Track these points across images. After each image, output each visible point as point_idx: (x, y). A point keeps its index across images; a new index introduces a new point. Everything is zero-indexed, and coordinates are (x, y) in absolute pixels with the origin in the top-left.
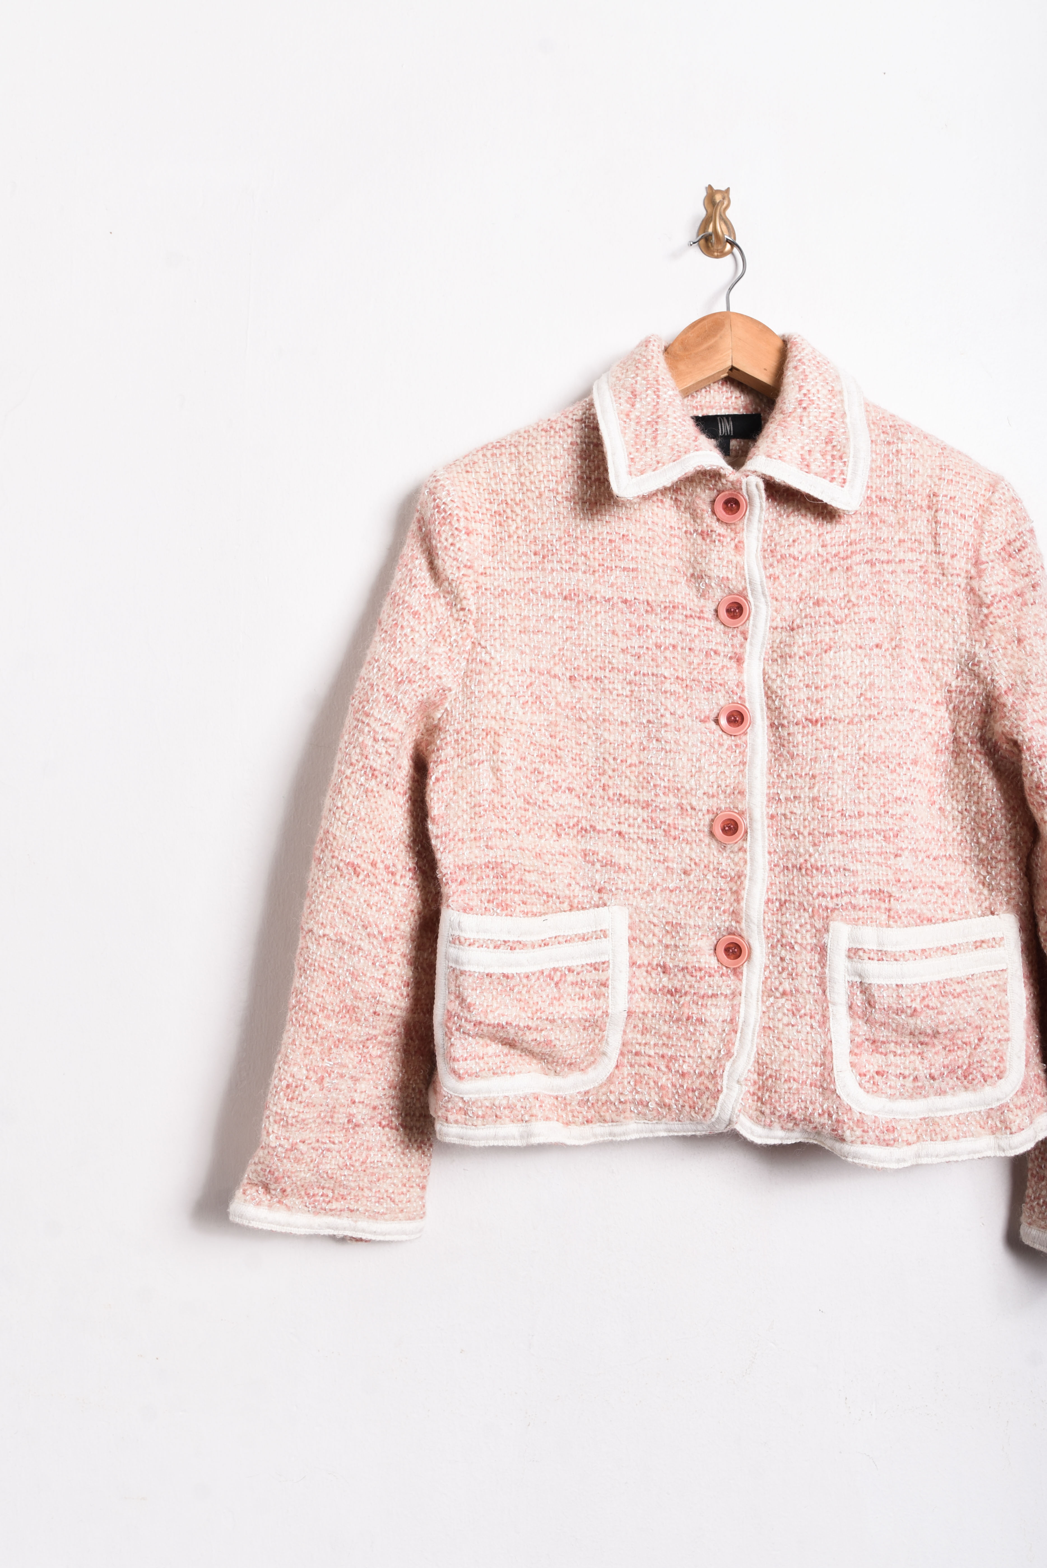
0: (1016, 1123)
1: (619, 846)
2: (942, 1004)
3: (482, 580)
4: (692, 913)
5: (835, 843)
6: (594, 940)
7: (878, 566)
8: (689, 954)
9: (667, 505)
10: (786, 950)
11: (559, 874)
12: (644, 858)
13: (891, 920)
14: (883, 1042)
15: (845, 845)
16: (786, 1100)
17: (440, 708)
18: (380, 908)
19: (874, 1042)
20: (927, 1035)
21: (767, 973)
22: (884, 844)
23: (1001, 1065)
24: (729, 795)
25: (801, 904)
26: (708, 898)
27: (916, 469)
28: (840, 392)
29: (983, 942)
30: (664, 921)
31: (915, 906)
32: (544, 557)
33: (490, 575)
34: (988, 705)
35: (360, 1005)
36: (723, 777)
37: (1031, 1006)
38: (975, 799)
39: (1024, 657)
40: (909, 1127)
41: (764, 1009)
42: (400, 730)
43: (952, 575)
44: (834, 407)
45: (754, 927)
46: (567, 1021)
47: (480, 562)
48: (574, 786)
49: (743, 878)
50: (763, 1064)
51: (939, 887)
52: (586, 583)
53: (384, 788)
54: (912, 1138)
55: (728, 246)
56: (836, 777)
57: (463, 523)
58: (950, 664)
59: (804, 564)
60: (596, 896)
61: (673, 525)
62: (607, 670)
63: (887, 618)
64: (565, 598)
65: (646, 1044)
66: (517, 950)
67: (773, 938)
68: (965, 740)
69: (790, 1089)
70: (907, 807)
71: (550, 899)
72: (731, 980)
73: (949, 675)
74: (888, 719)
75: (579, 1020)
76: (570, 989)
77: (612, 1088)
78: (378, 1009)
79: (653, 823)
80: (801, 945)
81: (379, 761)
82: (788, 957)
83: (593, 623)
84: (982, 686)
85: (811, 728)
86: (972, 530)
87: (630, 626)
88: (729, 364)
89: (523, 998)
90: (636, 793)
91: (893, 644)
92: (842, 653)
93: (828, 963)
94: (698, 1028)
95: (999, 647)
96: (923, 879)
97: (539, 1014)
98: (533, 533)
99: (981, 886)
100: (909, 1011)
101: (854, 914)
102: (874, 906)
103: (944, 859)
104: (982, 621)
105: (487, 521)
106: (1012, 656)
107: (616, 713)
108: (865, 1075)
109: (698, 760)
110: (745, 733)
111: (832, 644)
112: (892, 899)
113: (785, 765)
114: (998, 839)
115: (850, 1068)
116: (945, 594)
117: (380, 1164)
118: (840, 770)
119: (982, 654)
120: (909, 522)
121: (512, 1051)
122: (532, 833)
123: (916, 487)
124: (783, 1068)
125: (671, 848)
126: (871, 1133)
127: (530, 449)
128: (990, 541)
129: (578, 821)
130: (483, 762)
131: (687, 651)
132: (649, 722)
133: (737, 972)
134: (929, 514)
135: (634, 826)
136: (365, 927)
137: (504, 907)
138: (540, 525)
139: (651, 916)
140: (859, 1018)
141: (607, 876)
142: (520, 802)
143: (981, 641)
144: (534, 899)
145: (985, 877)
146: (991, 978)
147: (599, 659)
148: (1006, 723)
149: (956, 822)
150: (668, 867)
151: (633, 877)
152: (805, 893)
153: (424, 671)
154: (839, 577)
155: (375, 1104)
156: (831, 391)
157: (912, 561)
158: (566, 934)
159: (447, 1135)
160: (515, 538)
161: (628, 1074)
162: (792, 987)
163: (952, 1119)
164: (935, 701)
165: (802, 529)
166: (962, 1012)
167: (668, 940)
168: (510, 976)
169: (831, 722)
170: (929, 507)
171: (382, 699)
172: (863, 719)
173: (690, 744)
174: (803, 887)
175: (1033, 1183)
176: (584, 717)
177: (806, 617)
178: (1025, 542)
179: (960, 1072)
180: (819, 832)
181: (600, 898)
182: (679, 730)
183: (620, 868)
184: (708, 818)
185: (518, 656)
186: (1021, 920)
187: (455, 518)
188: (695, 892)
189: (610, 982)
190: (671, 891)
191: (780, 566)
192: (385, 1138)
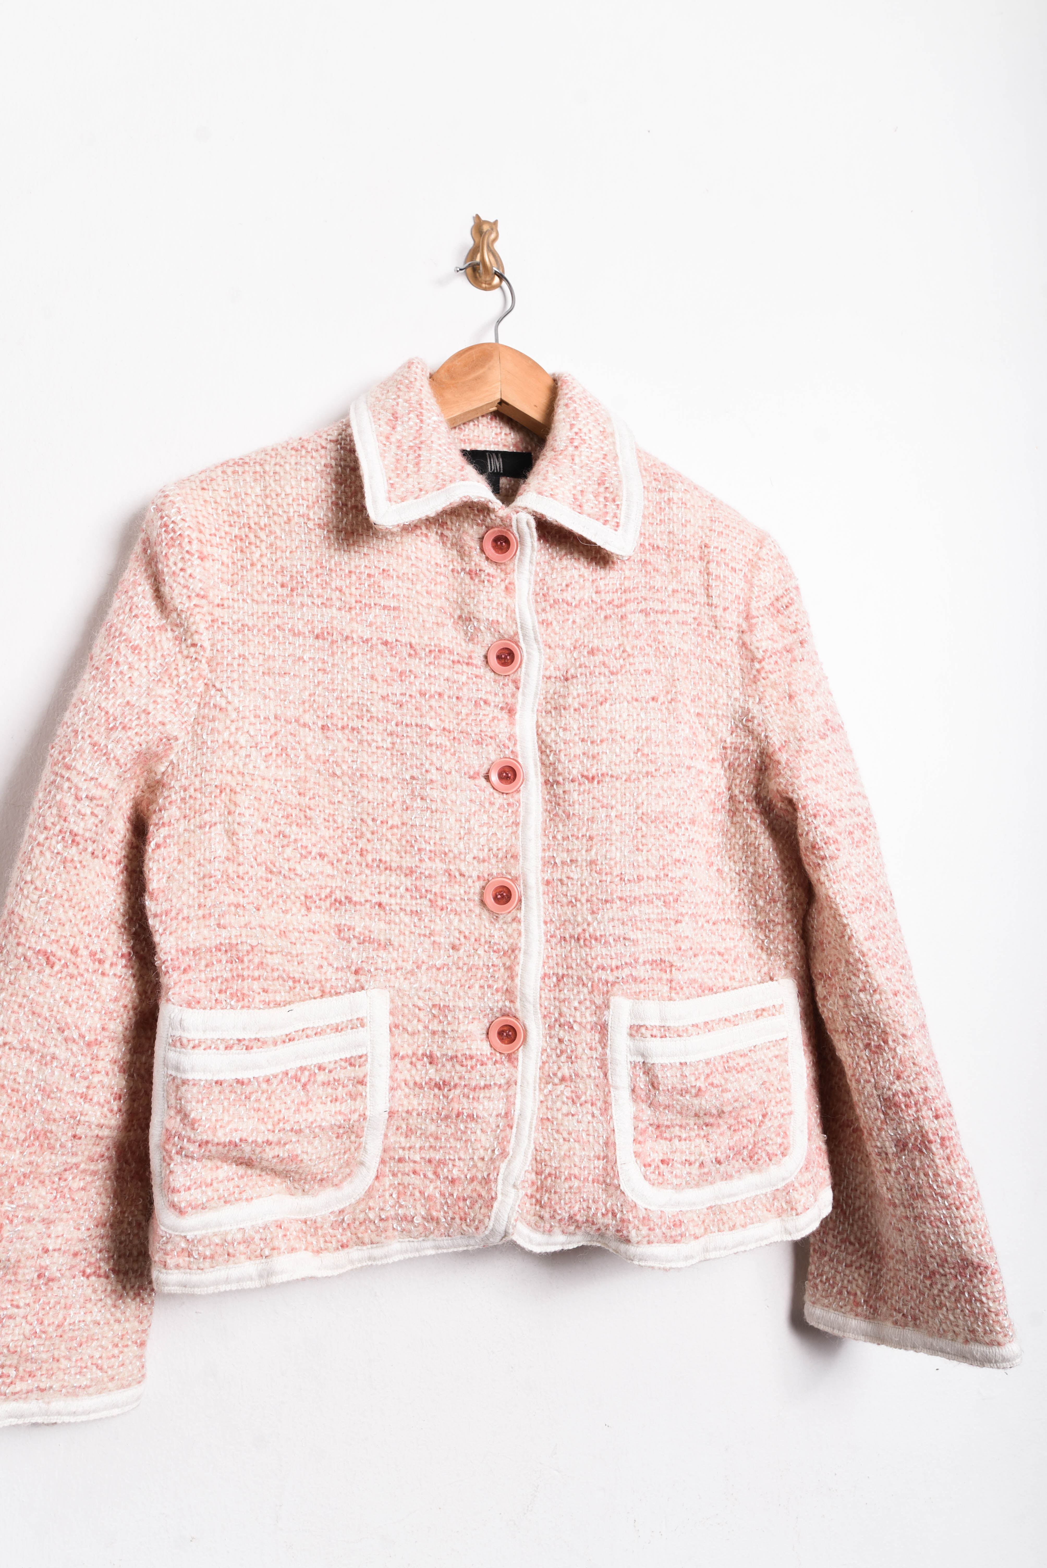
0: (802, 1203)
1: (379, 920)
2: (726, 1080)
3: (218, 612)
4: (462, 994)
5: (614, 911)
6: (349, 1030)
7: (652, 617)
8: (458, 1040)
9: (432, 540)
10: (565, 1030)
11: (308, 955)
12: (407, 933)
13: (673, 992)
14: (668, 1127)
15: (625, 912)
16: (567, 1200)
17: (164, 760)
18: (82, 1005)
19: (658, 1127)
20: (712, 1115)
21: (544, 1058)
22: (664, 909)
23: (785, 1141)
24: (502, 859)
25: (580, 978)
26: (479, 975)
27: (688, 519)
28: (612, 434)
29: (763, 1010)
30: (430, 1004)
31: (697, 975)
32: (292, 590)
33: (229, 607)
34: (763, 762)
35: (54, 1128)
36: (494, 839)
37: (811, 1075)
38: (752, 859)
39: (796, 713)
40: (696, 1219)
41: (542, 1098)
42: (110, 786)
43: (724, 628)
44: (606, 449)
45: (530, 1007)
46: (317, 1130)
47: (216, 592)
48: (327, 851)
49: (517, 952)
50: (542, 1161)
51: (719, 953)
52: (342, 621)
53: (89, 856)
54: (699, 1231)
55: (497, 280)
56: (614, 838)
57: (195, 546)
58: (724, 720)
59: (577, 610)
60: (352, 979)
61: (439, 562)
62: (365, 719)
63: (663, 671)
64: (317, 637)
65: (410, 1148)
66: (255, 1049)
67: (550, 1018)
68: (741, 798)
69: (570, 1188)
70: (686, 870)
71: (297, 985)
72: (506, 1068)
73: (724, 730)
74: (665, 776)
75: (332, 1127)
76: (320, 1091)
77: (371, 1204)
78: (79, 1131)
79: (417, 892)
80: (580, 1024)
81: (82, 824)
82: (566, 1039)
83: (349, 667)
84: (756, 743)
85: (587, 785)
86: (742, 584)
87: (391, 670)
88: (497, 397)
89: (262, 1107)
90: (398, 859)
91: (669, 697)
92: (618, 705)
93: (609, 1042)
94: (469, 1126)
95: (771, 703)
96: (703, 945)
97: (281, 1125)
98: (280, 562)
99: (759, 951)
100: (694, 1091)
101: (635, 988)
102: (655, 977)
103: (723, 923)
104: (755, 676)
105: (225, 546)
106: (785, 712)
107: (375, 768)
108: (650, 1165)
109: (468, 821)
110: (518, 791)
111: (608, 695)
112: (673, 969)
113: (560, 826)
114: (775, 902)
115: (634, 1159)
116: (718, 648)
117: (82, 1324)
118: (618, 830)
119: (755, 710)
120: (682, 573)
121: (249, 1172)
122: (276, 907)
123: (688, 537)
124: (563, 1164)
125: (438, 920)
126: (657, 1230)
127: (278, 468)
128: (759, 596)
129: (331, 892)
130: (215, 824)
131: (454, 700)
132: (413, 778)
133: (511, 1058)
134: (701, 565)
135: (396, 896)
136: (61, 1030)
137: (240, 997)
138: (288, 553)
139: (416, 998)
140: (643, 1101)
141: (364, 955)
142: (261, 872)
143: (753, 697)
144: (277, 985)
145: (763, 941)
146: (772, 1048)
147: (356, 707)
148: (781, 780)
149: (733, 884)
150: (434, 942)
151: (395, 954)
152: (584, 966)
153: (143, 716)
154: (613, 626)
155: (77, 1249)
156: (602, 432)
157: (685, 612)
158: (316, 1026)
159: (165, 1284)
160: (259, 567)
161: (390, 1185)
162: (572, 1071)
163: (739, 1204)
164: (710, 758)
165: (575, 573)
166: (746, 1087)
167: (435, 1026)
168: (246, 1081)
169: (608, 779)
170: (701, 559)
171: (88, 749)
172: (641, 776)
173: (458, 803)
174: (582, 959)
175: (816, 1259)
176: (338, 772)
177: (580, 666)
178: (792, 599)
179: (745, 1152)
180: (598, 899)
181: (357, 981)
182: (446, 788)
183: (379, 945)
184: (479, 885)
185: (260, 701)
186: (799, 985)
187: (187, 540)
188: (465, 969)
189: (368, 1079)
190: (439, 969)
191: (553, 612)
192: (90, 1290)
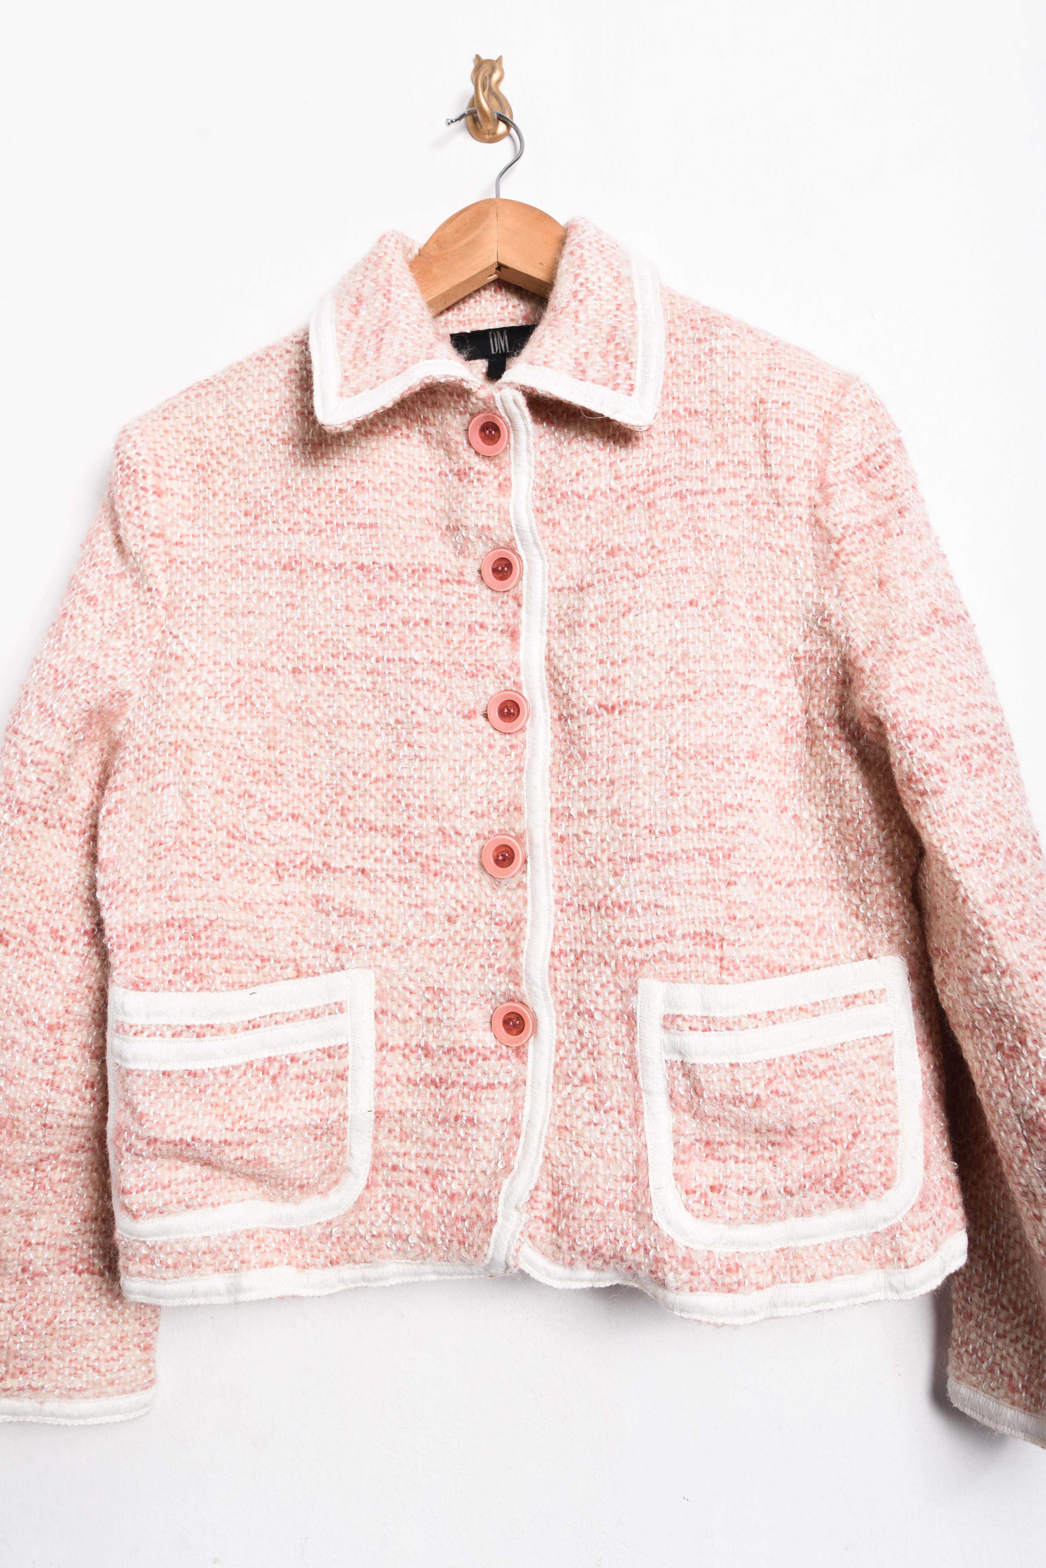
0: (913, 1252)
1: (363, 888)
2: (797, 1087)
3: (176, 551)
4: (459, 975)
5: (642, 871)
6: (327, 1016)
7: (690, 500)
8: (456, 1030)
9: (415, 441)
10: (585, 1020)
11: (279, 930)
12: (395, 903)
13: (725, 974)
14: (721, 1144)
15: (657, 873)
16: (588, 1229)
17: (120, 718)
18: (42, 986)
19: (708, 1143)
20: (777, 1132)
21: (562, 1053)
22: (710, 868)
23: (889, 1169)
24: (504, 812)
25: (600, 955)
26: (479, 952)
27: (737, 371)
28: (629, 279)
29: (856, 996)
30: (423, 986)
31: (762, 951)
32: (256, 518)
33: (188, 544)
34: (846, 673)
35: (21, 1116)
36: (494, 789)
37: (929, 1082)
38: (837, 801)
39: (888, 604)
40: (759, 1263)
41: (559, 1102)
42: (57, 749)
43: (789, 504)
44: (621, 297)
45: (539, 992)
46: (288, 1130)
47: (175, 529)
48: (302, 811)
49: (522, 924)
50: (559, 1178)
51: (796, 924)
52: (312, 547)
53: (41, 826)
54: (763, 1280)
55: (501, 127)
56: (641, 781)
57: (150, 481)
58: (794, 623)
59: (592, 503)
60: (332, 956)
61: (424, 465)
62: (341, 658)
63: (705, 567)
64: (284, 568)
65: (405, 1154)
66: (208, 1037)
67: (568, 1004)
68: (820, 722)
69: (591, 1214)
70: (742, 817)
71: (267, 964)
72: (513, 1065)
73: (794, 638)
74: (709, 699)
75: (306, 1127)
76: (293, 1085)
77: (362, 1217)
78: (49, 1120)
79: (405, 855)
80: (603, 1012)
81: (28, 792)
82: (587, 1030)
83: (321, 598)
84: (836, 648)
85: (606, 717)
86: (815, 445)
87: (369, 598)
88: (494, 260)
89: (221, 1102)
90: (384, 817)
91: (714, 599)
92: (645, 615)
93: (638, 1036)
94: (470, 1132)
95: (854, 594)
96: (773, 913)
97: (242, 1123)
98: (243, 489)
99: (854, 919)
100: (750, 1100)
101: (672, 968)
102: (699, 955)
103: (803, 884)
104: (832, 561)
105: (186, 478)
106: (872, 605)
107: (354, 713)
108: (694, 1192)
109: (463, 769)
110: (523, 730)
111: (632, 604)
112: (725, 944)
113: (576, 768)
114: (870, 855)
115: (673, 1183)
116: (782, 530)
117: (74, 1324)
118: (645, 771)
119: (833, 605)
120: (730, 440)
121: (217, 1174)
122: (239, 877)
123: (737, 393)
124: (584, 1185)
125: (431, 887)
126: (703, 1276)
127: (241, 383)
128: (839, 457)
129: (307, 858)
130: (169, 785)
131: (443, 626)
132: (398, 721)
133: (520, 1052)
134: (755, 427)
135: (381, 860)
136: (20, 1012)
137: (198, 979)
138: (251, 477)
139: (406, 979)
140: (684, 1111)
141: (346, 929)
142: (222, 836)
143: (831, 589)
144: (243, 964)
145: (858, 907)
146: (869, 1047)
147: (331, 644)
148: (865, 694)
149: (816, 834)
150: (427, 913)
151: (381, 928)
152: (606, 941)
153: (91, 671)
154: (639, 517)
155: (64, 1244)
156: (616, 278)
157: (735, 490)
158: (287, 1011)
160: (221, 496)
161: (383, 1197)
162: (594, 1070)
163: (821, 1248)
164: (778, 673)
165: (588, 457)
166: (826, 1097)
167: (428, 1012)
168: (199, 1073)
169: (631, 708)
170: (755, 419)
171: (34, 711)
172: (675, 702)
173: (451, 748)
174: (603, 933)
176: (313, 720)
177: (598, 571)
178: (888, 456)
179: (828, 1182)
180: (621, 857)
181: (337, 959)
182: (436, 731)
183: (362, 917)
184: (477, 845)
185: (220, 646)
186: (909, 963)
187: (141, 475)
188: (463, 945)
189: (349, 1073)
190: (432, 945)
191: (561, 508)
192: (81, 1288)
